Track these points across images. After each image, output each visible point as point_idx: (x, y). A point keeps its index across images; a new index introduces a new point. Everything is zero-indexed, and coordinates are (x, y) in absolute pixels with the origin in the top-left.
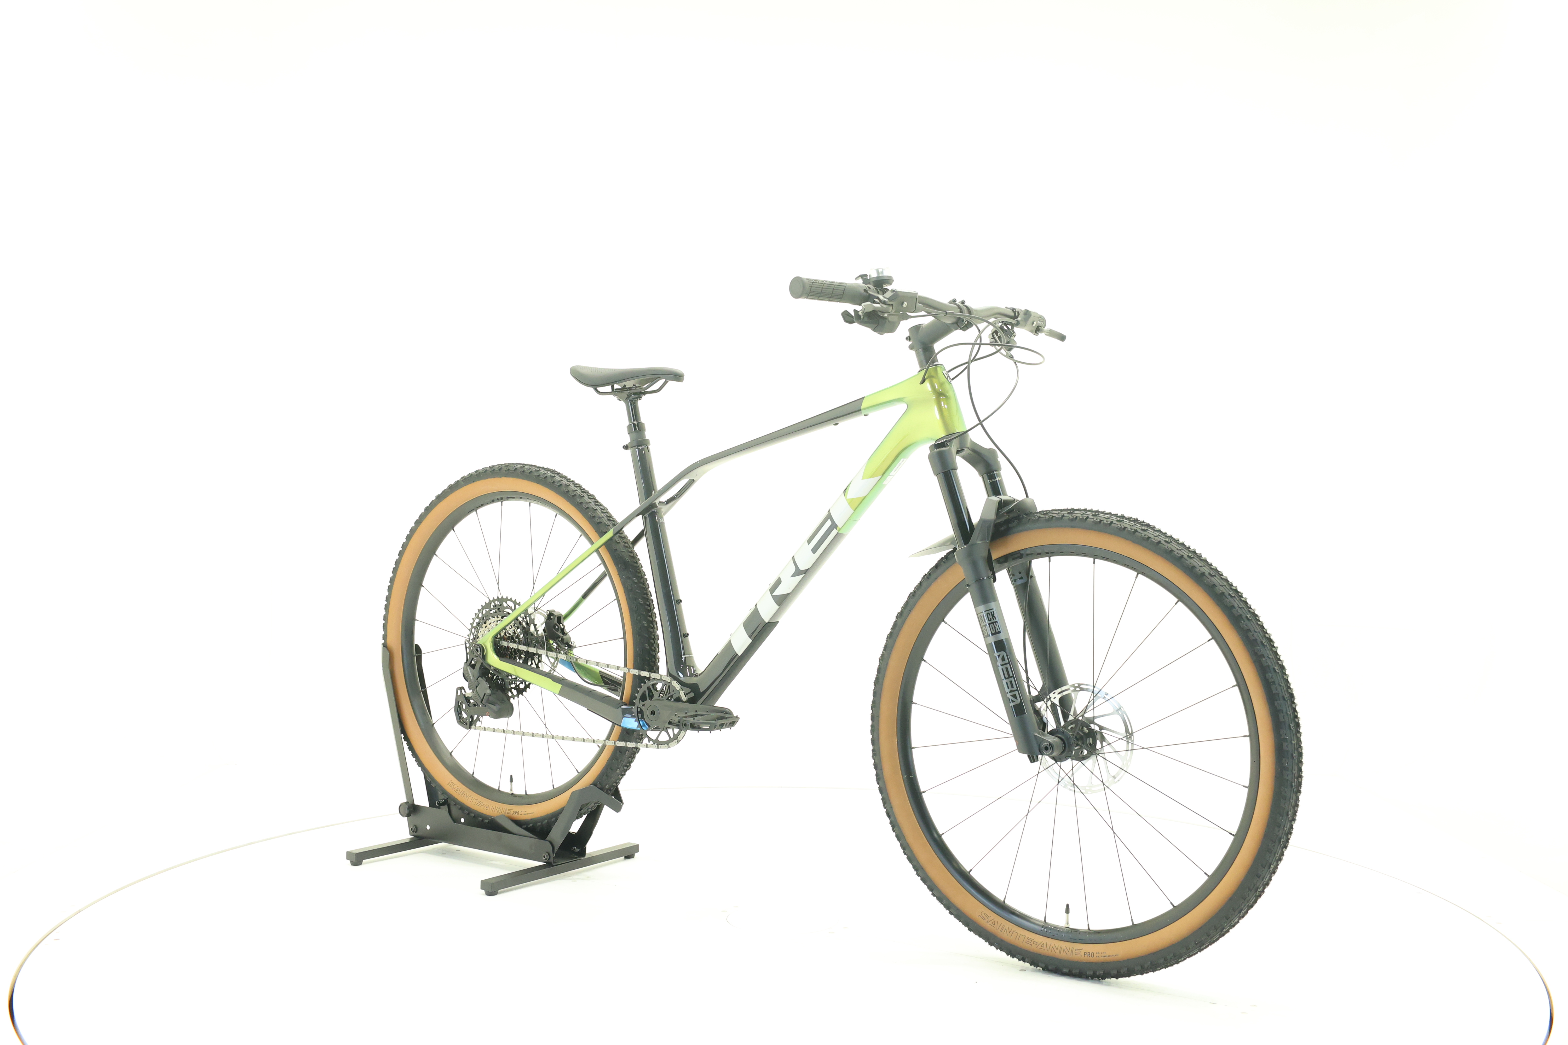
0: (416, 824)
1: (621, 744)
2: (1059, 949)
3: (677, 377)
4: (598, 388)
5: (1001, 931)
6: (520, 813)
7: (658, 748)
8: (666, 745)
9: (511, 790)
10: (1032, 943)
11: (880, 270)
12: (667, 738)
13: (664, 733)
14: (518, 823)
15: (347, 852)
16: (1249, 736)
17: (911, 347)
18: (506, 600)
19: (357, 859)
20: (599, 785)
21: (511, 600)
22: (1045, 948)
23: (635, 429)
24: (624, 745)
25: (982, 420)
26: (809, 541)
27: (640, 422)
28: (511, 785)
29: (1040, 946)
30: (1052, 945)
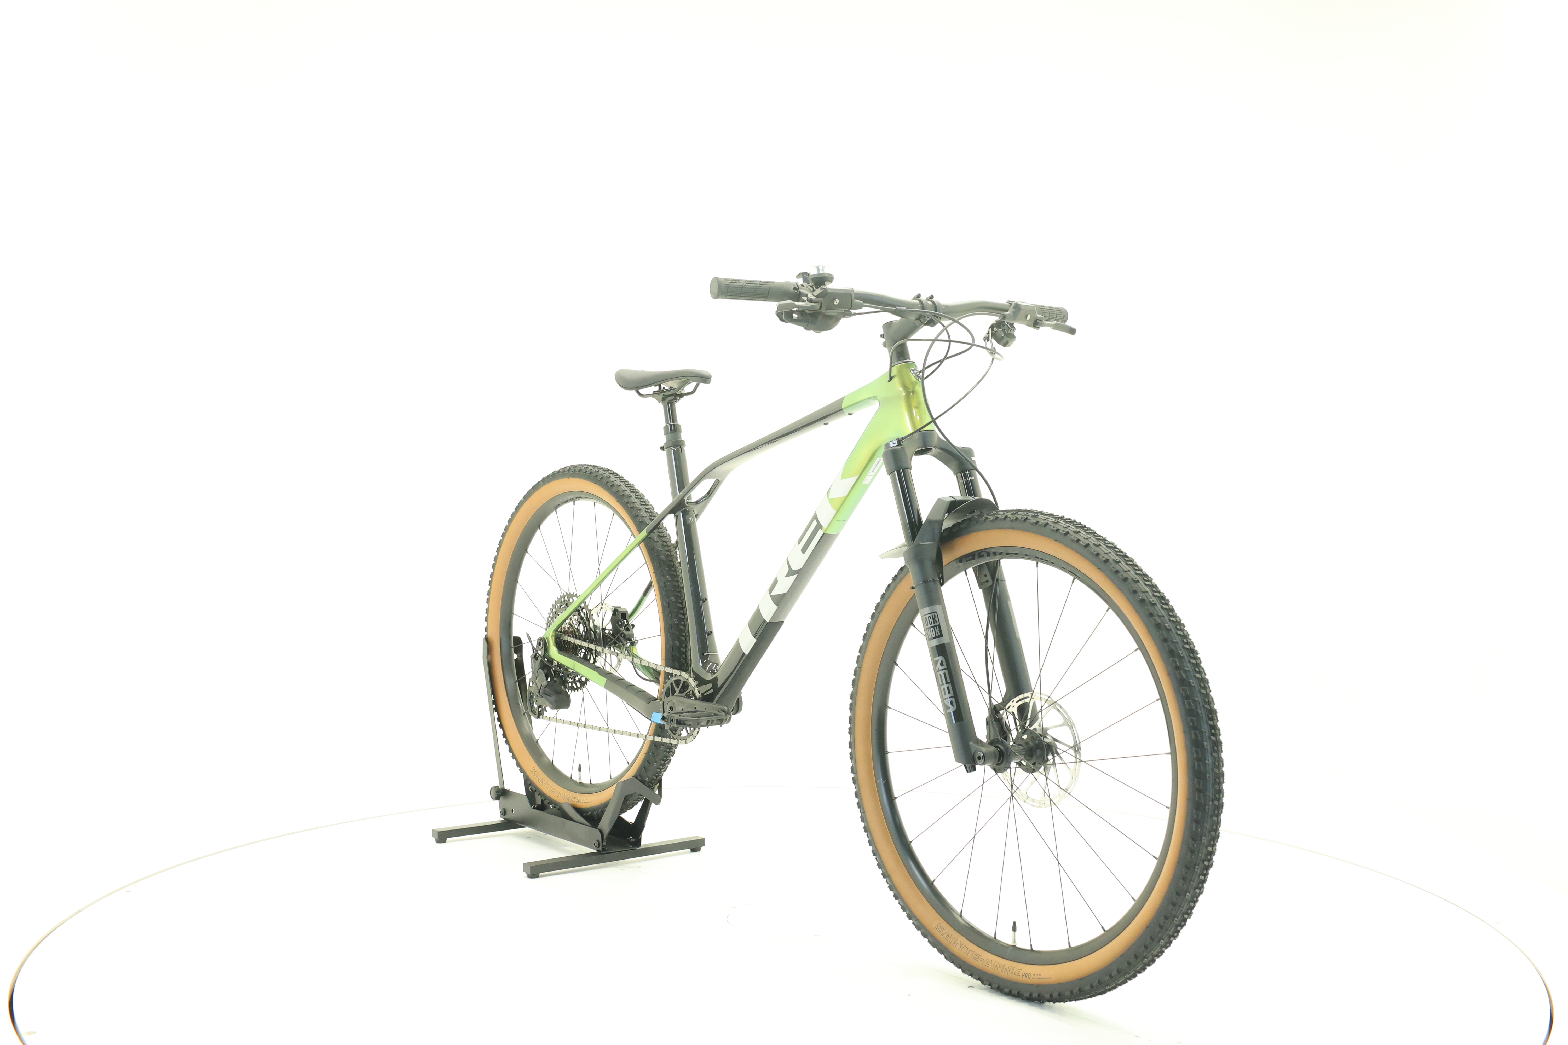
0: (505, 807)
1: (658, 739)
2: (1001, 968)
3: (705, 379)
4: (640, 391)
5: (953, 945)
6: (582, 801)
9: (580, 779)
10: (978, 960)
11: (821, 268)
14: (578, 810)
15: (433, 830)
16: (1170, 753)
17: (885, 345)
18: (573, 595)
19: (442, 837)
20: (639, 778)
22: (990, 966)
23: (671, 430)
24: (660, 741)
25: (935, 417)
26: (799, 542)
27: (676, 423)
28: (580, 775)
29: (985, 964)
30: (997, 963)
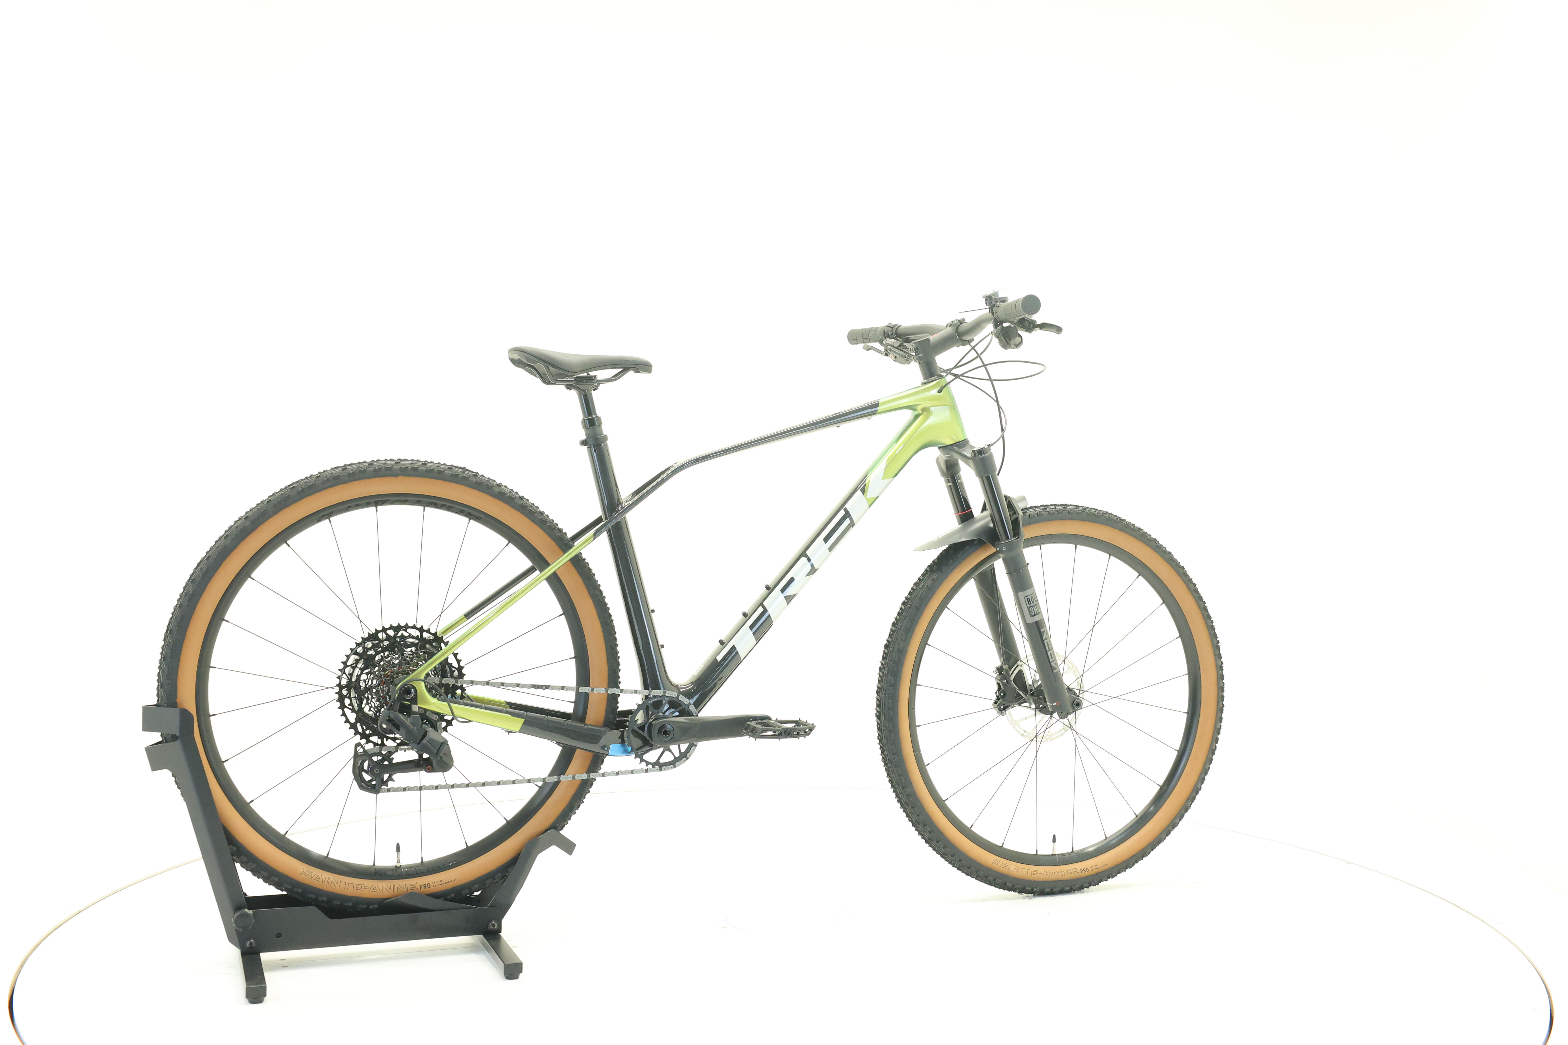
2: (1059, 873)
5: (1012, 870)
6: (431, 885)
7: (661, 770)
8: (672, 766)
10: (1038, 874)
12: (672, 758)
13: (667, 753)
14: (436, 896)
18: (406, 627)
21: (414, 627)
22: (1049, 874)
23: (591, 424)
28: (398, 856)
29: (1044, 875)
30: (1054, 871)
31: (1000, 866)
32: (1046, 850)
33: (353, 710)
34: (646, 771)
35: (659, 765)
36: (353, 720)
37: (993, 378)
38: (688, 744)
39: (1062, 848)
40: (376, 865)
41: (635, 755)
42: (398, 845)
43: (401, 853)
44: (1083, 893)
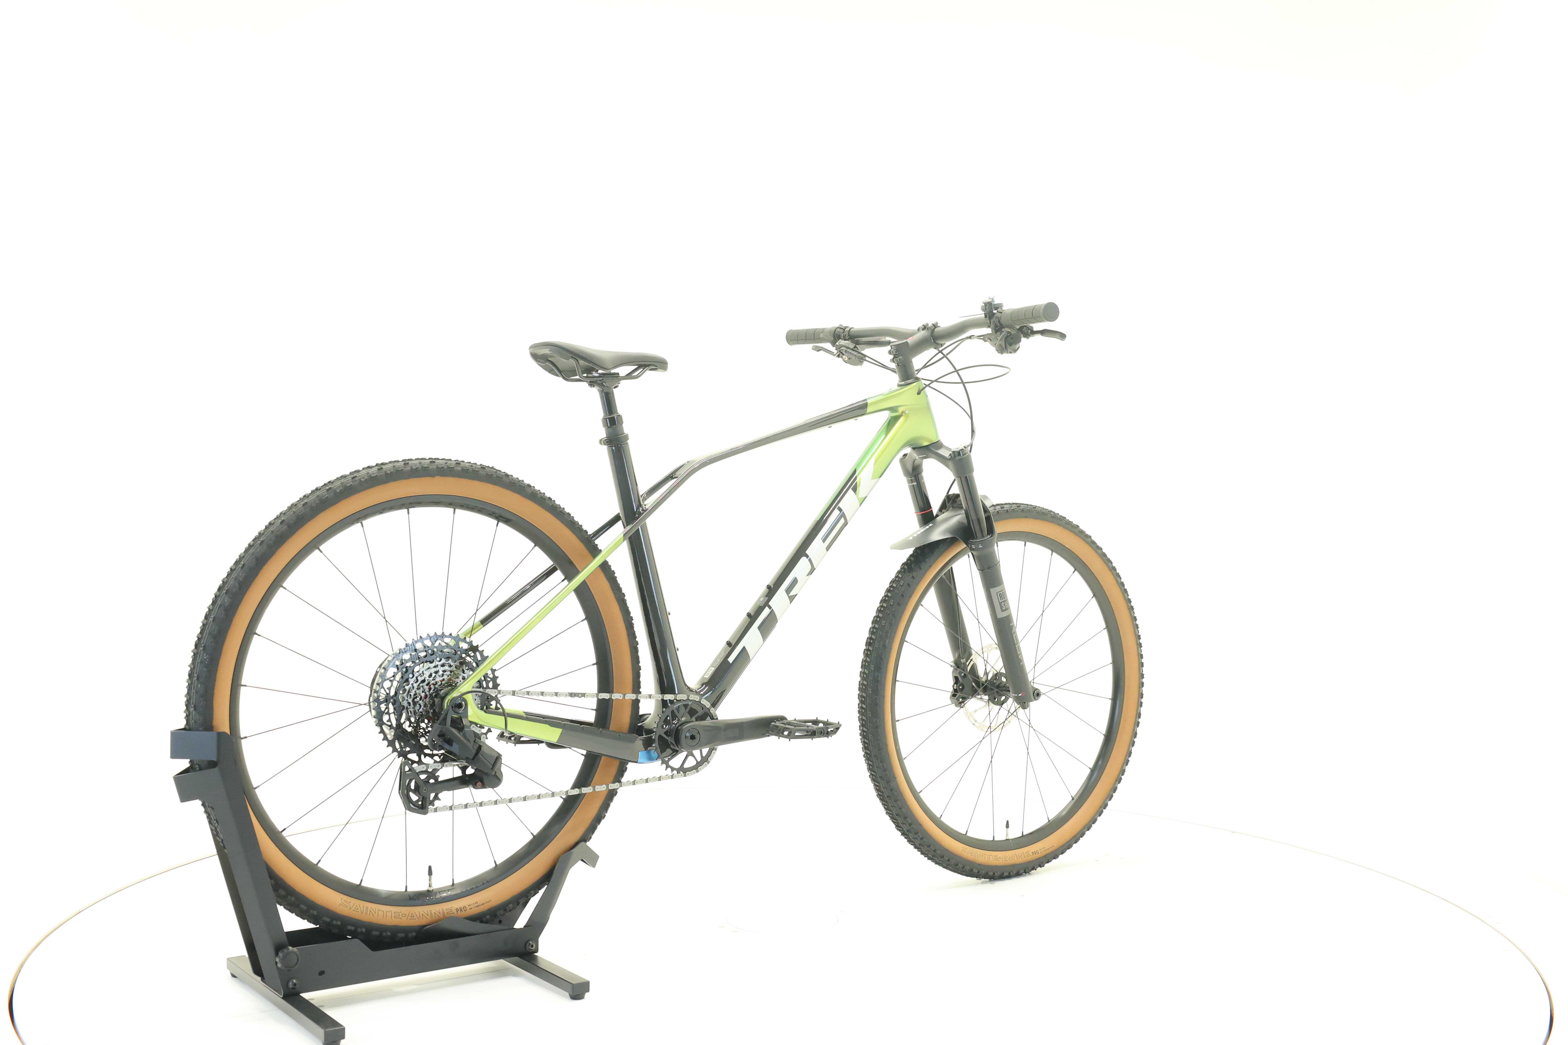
3: (662, 365)
8: (694, 770)
13: (690, 758)
18: (443, 637)
21: (450, 636)
23: (612, 422)
29: (1004, 860)
30: (1010, 856)
31: (968, 854)
32: (1000, 836)
33: (391, 726)
34: (672, 777)
35: (683, 770)
36: (390, 737)
37: (964, 381)
38: (709, 748)
39: (1014, 833)
40: (408, 890)
41: (662, 761)
42: (430, 868)
43: (432, 876)
44: (1031, 874)
